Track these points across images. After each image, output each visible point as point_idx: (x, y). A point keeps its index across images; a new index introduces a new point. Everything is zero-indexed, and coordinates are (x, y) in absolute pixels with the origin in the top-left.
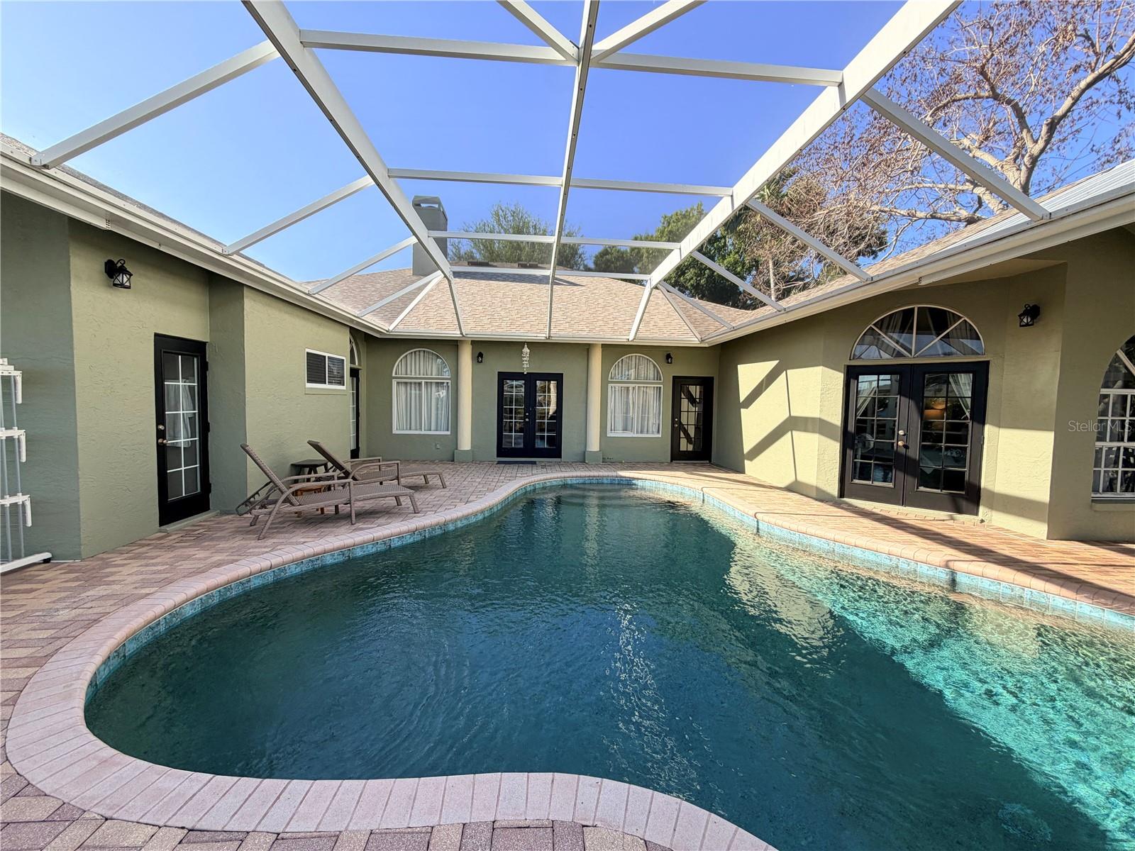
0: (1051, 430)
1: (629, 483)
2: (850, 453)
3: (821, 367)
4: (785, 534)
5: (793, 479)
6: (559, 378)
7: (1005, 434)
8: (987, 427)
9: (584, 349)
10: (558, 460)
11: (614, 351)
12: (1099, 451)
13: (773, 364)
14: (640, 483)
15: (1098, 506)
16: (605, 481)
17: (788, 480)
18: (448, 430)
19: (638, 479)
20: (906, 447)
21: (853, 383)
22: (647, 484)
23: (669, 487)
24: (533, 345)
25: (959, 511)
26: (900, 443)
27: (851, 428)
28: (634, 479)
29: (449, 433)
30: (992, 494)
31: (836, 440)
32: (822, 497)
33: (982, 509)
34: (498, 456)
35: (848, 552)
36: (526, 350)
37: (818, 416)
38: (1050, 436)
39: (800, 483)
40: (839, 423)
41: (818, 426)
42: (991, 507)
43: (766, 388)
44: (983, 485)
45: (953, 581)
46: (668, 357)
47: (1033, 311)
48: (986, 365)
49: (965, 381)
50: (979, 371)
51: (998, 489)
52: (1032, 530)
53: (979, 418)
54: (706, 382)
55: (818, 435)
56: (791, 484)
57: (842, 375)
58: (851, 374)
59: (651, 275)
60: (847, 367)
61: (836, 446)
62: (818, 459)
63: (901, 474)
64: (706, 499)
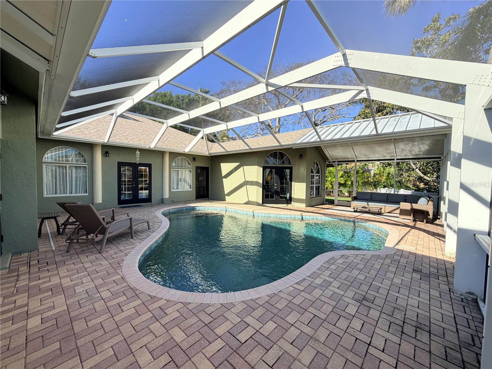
0: (305, 182)
1: (193, 209)
2: (264, 191)
3: (256, 166)
4: (263, 215)
5: (247, 200)
6: (149, 166)
7: (296, 183)
8: (293, 182)
9: (161, 154)
10: (150, 203)
11: (174, 155)
12: (311, 186)
13: (238, 164)
14: (198, 208)
15: (311, 199)
16: (184, 209)
17: (246, 200)
18: (86, 193)
19: (197, 207)
20: (277, 188)
21: (265, 171)
22: (201, 208)
23: (210, 208)
24: (140, 150)
25: (288, 204)
26: (276, 187)
27: (265, 184)
28: (195, 207)
29: (87, 194)
30: (294, 198)
31: (261, 187)
32: (258, 204)
33: (292, 202)
34: (119, 204)
35: (281, 216)
36: (138, 152)
37: (256, 180)
38: (305, 184)
39: (250, 201)
40: (262, 182)
41: (256, 184)
42: (294, 202)
43: (235, 172)
44: (292, 196)
45: (302, 218)
46: (194, 159)
47: (301, 156)
48: (292, 167)
49: (288, 171)
50: (291, 169)
51: (295, 197)
52: (303, 206)
53: (291, 180)
54: (206, 169)
55: (256, 187)
56: (247, 202)
57: (262, 169)
58: (264, 168)
59: (204, 129)
60: (263, 166)
61: (261, 189)
62: (256, 193)
63: (276, 196)
64: (227, 210)
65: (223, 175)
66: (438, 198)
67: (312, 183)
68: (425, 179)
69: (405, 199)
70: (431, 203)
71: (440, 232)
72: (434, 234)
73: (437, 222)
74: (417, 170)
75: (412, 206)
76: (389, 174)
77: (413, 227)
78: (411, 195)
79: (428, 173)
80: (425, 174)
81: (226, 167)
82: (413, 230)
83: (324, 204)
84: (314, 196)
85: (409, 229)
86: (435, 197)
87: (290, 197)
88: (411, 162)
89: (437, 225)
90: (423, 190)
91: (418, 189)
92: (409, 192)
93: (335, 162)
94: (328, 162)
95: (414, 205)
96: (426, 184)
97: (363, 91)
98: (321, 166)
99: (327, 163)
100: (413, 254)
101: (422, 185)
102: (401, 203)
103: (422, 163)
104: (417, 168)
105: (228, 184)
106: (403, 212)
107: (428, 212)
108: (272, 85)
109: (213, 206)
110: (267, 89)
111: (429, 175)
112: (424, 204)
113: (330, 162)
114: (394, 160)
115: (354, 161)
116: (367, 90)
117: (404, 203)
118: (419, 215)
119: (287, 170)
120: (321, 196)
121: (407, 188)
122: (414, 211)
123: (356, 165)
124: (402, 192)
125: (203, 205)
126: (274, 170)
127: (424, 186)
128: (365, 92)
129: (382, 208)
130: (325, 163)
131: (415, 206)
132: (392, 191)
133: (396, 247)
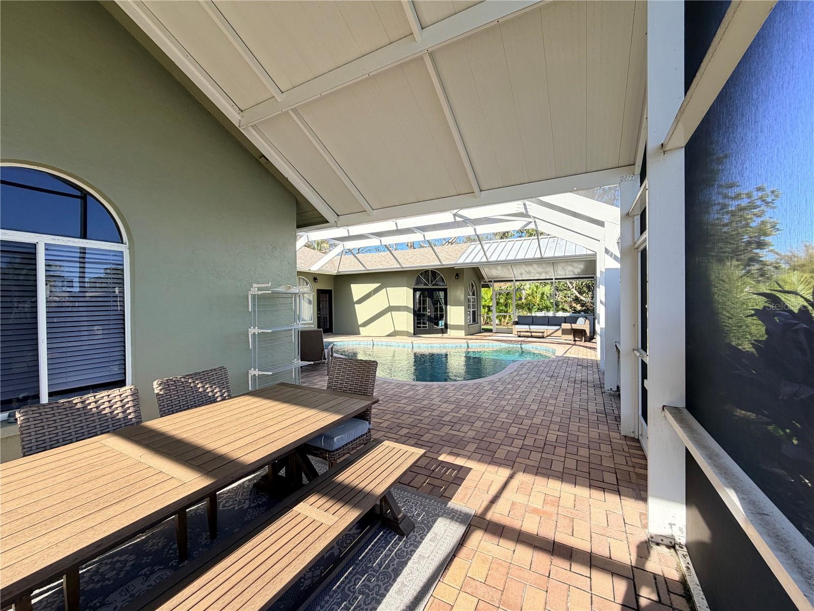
0: (463, 306)
2: (416, 317)
3: (405, 288)
7: (452, 307)
8: (448, 306)
12: (468, 311)
13: (378, 285)
15: (469, 326)
17: (392, 330)
20: (430, 314)
21: (415, 294)
25: (443, 333)
27: (416, 309)
30: (451, 325)
31: (411, 313)
32: (406, 334)
33: (448, 330)
37: (405, 305)
38: (463, 308)
39: (397, 331)
40: (412, 307)
41: (405, 309)
42: (451, 329)
43: (374, 295)
44: (448, 323)
45: (468, 346)
46: (315, 279)
47: (457, 275)
48: (447, 288)
49: (442, 294)
50: (445, 291)
51: (452, 323)
52: (462, 333)
53: (446, 304)
54: (329, 292)
55: (406, 312)
56: (392, 333)
57: (412, 291)
58: (415, 290)
59: (344, 243)
60: (414, 288)
61: (412, 315)
62: (406, 321)
63: (430, 323)
64: (375, 343)
65: (355, 300)
66: (594, 318)
67: (469, 307)
68: (581, 300)
69: (565, 320)
70: (587, 321)
71: (595, 347)
72: (590, 348)
73: (594, 341)
74: (574, 290)
75: (571, 326)
76: (543, 294)
77: (575, 345)
78: (569, 316)
79: (584, 293)
80: (581, 293)
81: (358, 290)
82: (574, 346)
83: (480, 333)
84: (472, 323)
85: (570, 346)
86: (591, 318)
87: (446, 325)
88: (568, 282)
89: (593, 342)
90: (579, 312)
91: (575, 311)
92: (567, 314)
93: (491, 281)
94: (484, 282)
95: (573, 325)
96: (582, 305)
97: (531, 222)
98: (476, 287)
99: (482, 283)
100: (576, 358)
101: (579, 307)
102: (563, 324)
103: (578, 282)
104: (573, 287)
105: (362, 312)
106: (565, 332)
107: (585, 331)
108: (461, 216)
109: (355, 340)
110: (455, 218)
111: (584, 295)
112: (582, 324)
113: (486, 282)
114: (552, 279)
115: (513, 281)
116: (535, 222)
117: (565, 324)
118: (578, 333)
119: (440, 292)
120: (477, 323)
121: (564, 310)
122: (574, 332)
123: (514, 284)
124: (560, 314)
125: (342, 340)
126: (426, 293)
127: (581, 308)
128: (533, 223)
129: (544, 332)
130: (480, 283)
131: (575, 326)
132: (551, 314)
133: (564, 355)
